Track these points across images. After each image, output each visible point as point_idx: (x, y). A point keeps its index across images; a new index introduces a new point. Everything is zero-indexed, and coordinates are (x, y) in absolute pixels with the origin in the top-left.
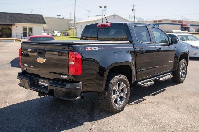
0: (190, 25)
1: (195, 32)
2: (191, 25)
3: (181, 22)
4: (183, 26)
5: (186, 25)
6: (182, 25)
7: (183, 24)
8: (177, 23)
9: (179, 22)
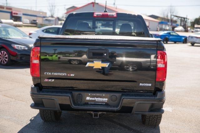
0: (22, 14)
1: (30, 24)
2: (24, 14)
3: (11, 9)
4: (14, 15)
5: (17, 14)
6: (11, 13)
7: (14, 12)
8: (5, 10)
9: (7, 8)
